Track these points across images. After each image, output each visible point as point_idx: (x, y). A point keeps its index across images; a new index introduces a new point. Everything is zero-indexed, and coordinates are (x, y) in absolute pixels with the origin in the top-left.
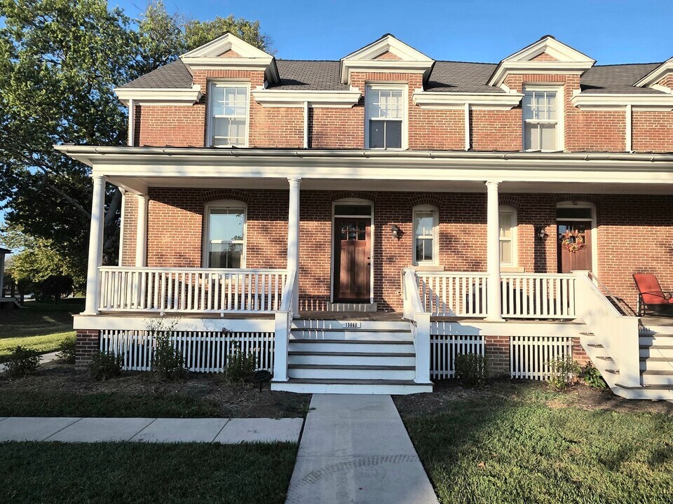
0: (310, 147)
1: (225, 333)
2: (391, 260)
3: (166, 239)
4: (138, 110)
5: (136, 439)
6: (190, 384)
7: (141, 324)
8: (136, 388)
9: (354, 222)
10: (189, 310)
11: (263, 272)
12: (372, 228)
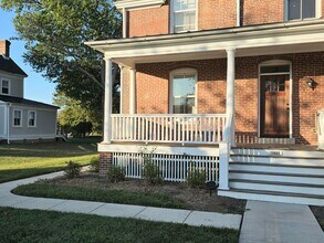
0: (241, 26)
1: (185, 156)
2: (306, 105)
4: (128, 13)
5: (137, 217)
7: (134, 149)
8: (132, 188)
9: (275, 79)
11: (210, 116)
12: (290, 82)
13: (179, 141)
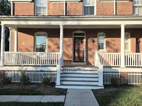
0: (66, 15)
1: (41, 71)
2: (90, 49)
3: (23, 44)
4: (14, 4)
5: (17, 101)
6: (31, 86)
7: (16, 68)
8: (16, 87)
9: (79, 38)
10: (31, 64)
11: (53, 53)
12: (85, 40)
13: (39, 64)
